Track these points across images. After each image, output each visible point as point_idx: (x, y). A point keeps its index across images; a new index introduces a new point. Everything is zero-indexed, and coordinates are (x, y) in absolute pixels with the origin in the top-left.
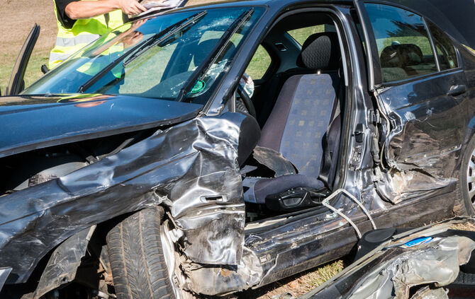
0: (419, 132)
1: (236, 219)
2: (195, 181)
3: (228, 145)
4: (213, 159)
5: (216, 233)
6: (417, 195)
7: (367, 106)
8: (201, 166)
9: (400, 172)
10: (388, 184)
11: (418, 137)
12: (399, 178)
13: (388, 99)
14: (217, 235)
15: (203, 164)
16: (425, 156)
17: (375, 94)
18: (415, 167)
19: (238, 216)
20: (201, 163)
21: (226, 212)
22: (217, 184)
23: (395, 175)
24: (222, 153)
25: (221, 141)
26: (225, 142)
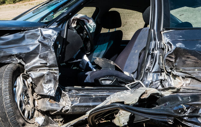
0: (188, 55)
1: (55, 75)
2: (37, 56)
3: (50, 40)
4: (45, 46)
5: (46, 81)
6: (191, 91)
7: (158, 39)
8: (40, 49)
9: (179, 77)
10: (170, 82)
11: (188, 58)
12: (179, 81)
13: (168, 35)
14: (46, 82)
15: (41, 49)
16: (196, 70)
17: (162, 33)
18: (189, 76)
19: (56, 74)
20: (40, 48)
21: (51, 71)
22: (46, 57)
23: (176, 78)
24: (47, 43)
25: (48, 38)
26: (49, 39)
